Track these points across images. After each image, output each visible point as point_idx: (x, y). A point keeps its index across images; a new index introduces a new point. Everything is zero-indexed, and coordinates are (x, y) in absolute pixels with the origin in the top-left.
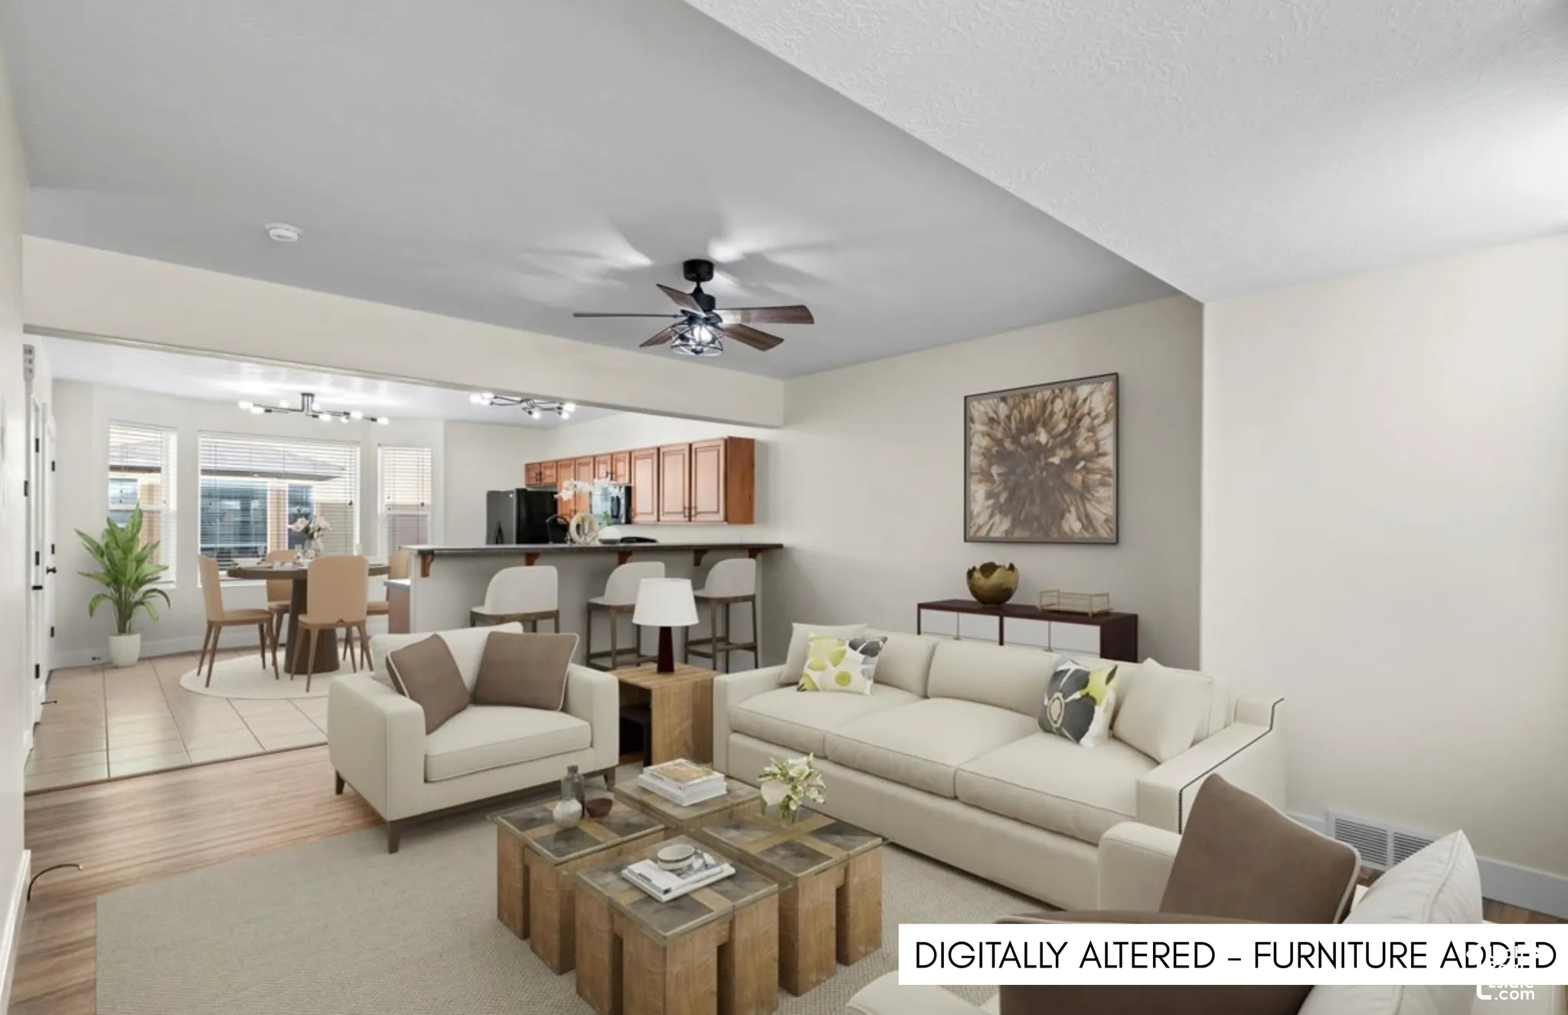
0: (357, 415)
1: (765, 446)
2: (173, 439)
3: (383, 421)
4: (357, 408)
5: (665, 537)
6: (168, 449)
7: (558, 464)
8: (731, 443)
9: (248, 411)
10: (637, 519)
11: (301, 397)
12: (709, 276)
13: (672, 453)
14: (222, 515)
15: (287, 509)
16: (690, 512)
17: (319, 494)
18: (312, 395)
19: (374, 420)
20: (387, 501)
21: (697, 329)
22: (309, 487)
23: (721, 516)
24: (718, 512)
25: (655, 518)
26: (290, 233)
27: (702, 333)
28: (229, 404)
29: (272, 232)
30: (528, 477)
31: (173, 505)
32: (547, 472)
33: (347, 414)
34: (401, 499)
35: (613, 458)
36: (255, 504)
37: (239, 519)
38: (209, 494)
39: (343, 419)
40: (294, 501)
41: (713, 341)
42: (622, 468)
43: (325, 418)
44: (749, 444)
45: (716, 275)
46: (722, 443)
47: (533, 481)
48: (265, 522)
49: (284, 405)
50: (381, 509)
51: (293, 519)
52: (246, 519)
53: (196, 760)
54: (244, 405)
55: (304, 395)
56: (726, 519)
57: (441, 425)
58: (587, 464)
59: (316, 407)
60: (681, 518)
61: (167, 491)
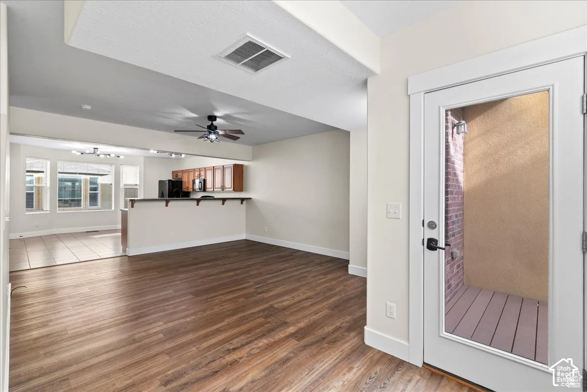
0: (113, 155)
1: (247, 167)
2: (49, 163)
3: (122, 157)
4: (113, 153)
5: (216, 196)
6: (47, 166)
7: (183, 172)
8: (235, 166)
9: (75, 154)
10: (207, 190)
11: (93, 149)
12: (215, 120)
13: (218, 169)
14: (65, 188)
15: (89, 186)
16: (223, 188)
17: (101, 180)
18: (97, 149)
19: (118, 157)
20: (123, 183)
21: (211, 135)
22: (97, 178)
23: (232, 189)
24: (231, 188)
25: (212, 190)
26: (88, 107)
27: (213, 137)
28: (69, 151)
29: (83, 107)
30: (173, 176)
31: (48, 185)
32: (179, 174)
33: (109, 155)
34: (128, 183)
35: (200, 170)
36: (77, 184)
37: (71, 189)
38: (61, 180)
39: (108, 156)
40: (91, 183)
41: (217, 138)
42: (203, 173)
43: (102, 156)
44: (242, 166)
45: (217, 119)
46: (232, 166)
47: (175, 177)
48: (81, 191)
49: (88, 152)
50: (122, 186)
51: (91, 189)
52: (74, 189)
53: (58, 264)
54: (73, 152)
55: (94, 148)
56: (234, 190)
57: (142, 158)
58: (192, 172)
59: (98, 153)
60: (220, 190)
61: (46, 180)
